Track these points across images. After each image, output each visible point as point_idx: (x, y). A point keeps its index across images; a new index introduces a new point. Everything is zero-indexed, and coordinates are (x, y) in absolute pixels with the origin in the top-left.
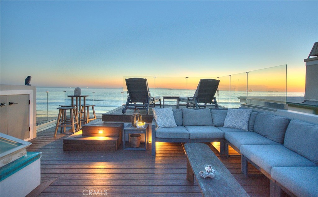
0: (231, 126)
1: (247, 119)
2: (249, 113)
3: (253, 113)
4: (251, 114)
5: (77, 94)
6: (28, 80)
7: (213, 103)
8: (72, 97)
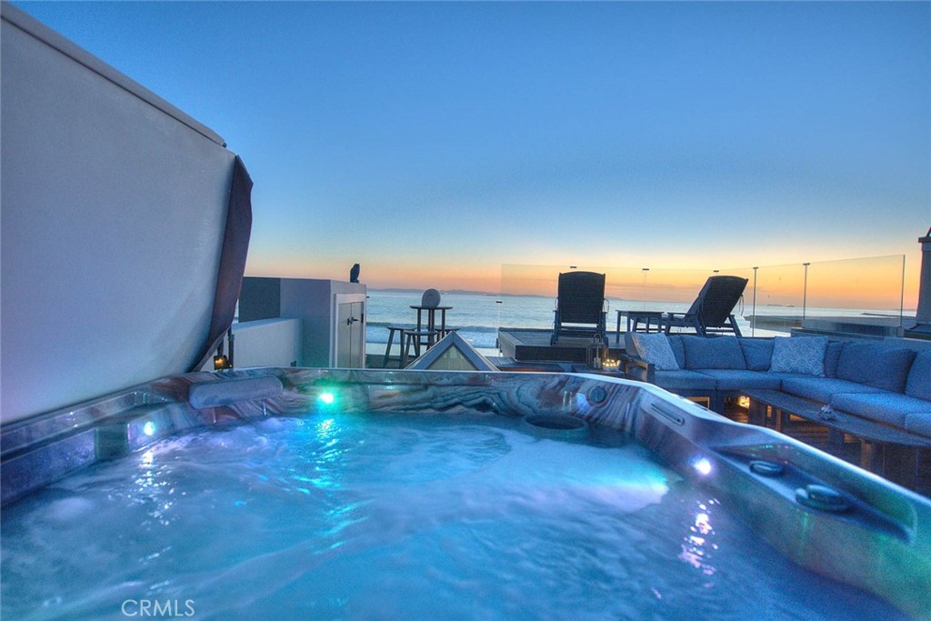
0: (788, 369)
1: (821, 355)
2: (823, 343)
3: (831, 344)
4: (827, 347)
5: (431, 304)
6: (355, 271)
7: (728, 326)
8: (419, 309)
